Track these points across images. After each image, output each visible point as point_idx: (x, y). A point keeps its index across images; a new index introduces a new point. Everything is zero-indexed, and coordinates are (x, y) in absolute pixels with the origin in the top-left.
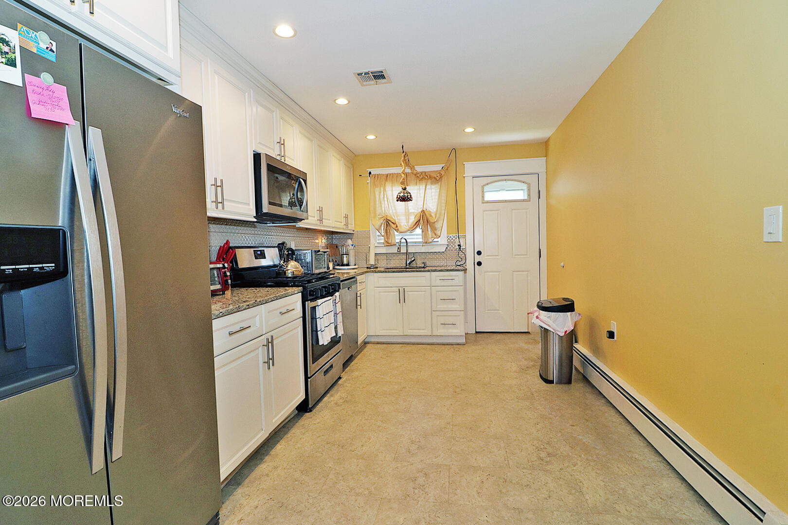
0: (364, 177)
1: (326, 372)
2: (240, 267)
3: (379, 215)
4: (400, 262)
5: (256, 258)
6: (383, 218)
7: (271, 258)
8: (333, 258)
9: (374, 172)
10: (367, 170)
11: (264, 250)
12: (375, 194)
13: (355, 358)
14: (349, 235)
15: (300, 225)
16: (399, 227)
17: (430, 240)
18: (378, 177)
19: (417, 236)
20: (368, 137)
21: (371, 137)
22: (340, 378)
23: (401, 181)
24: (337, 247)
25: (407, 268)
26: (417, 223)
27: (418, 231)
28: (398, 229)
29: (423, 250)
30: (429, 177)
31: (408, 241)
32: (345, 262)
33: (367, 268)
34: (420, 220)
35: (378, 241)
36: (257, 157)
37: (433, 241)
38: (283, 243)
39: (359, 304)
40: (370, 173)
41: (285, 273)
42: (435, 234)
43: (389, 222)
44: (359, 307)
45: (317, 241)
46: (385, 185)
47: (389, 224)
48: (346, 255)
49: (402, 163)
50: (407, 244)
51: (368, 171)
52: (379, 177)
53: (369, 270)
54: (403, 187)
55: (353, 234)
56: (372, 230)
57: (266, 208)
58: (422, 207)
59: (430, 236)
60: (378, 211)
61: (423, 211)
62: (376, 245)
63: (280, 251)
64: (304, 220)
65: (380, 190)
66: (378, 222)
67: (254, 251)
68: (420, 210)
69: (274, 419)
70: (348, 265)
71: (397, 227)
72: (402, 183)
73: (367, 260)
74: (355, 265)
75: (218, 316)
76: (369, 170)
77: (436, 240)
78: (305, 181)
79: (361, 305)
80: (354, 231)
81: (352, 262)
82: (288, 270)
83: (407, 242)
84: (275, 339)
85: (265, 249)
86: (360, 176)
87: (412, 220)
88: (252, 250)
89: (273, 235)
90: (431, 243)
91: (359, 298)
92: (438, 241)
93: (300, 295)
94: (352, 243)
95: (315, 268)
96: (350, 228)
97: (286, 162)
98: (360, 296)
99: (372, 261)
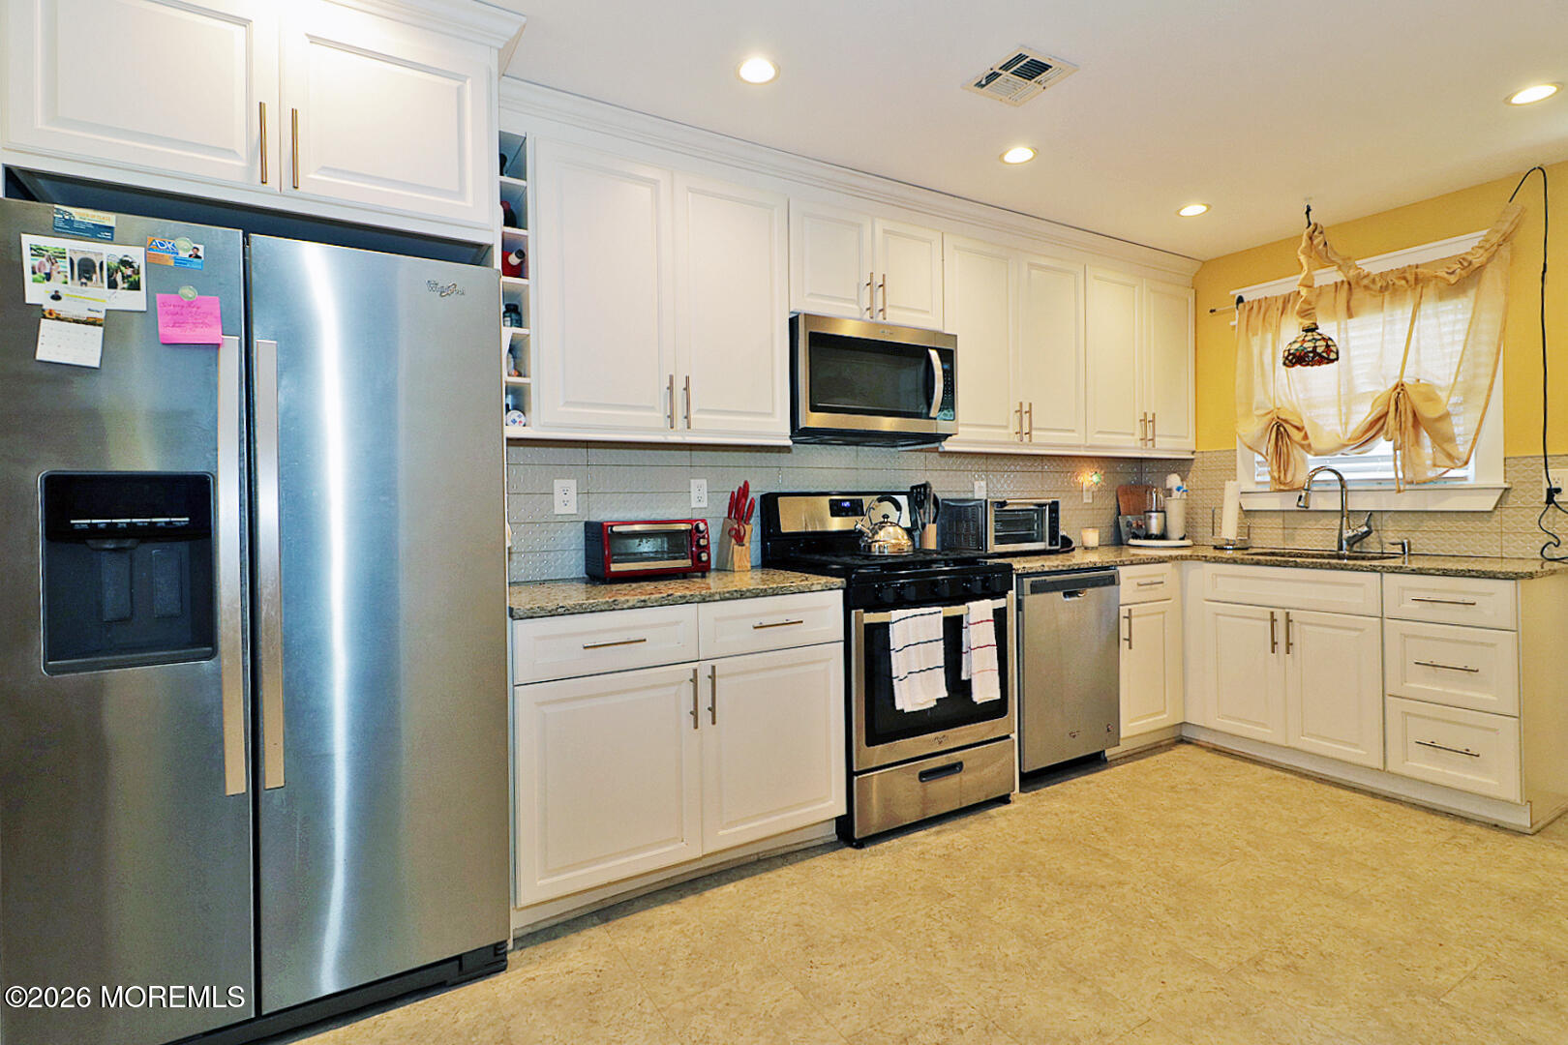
0: (1224, 312)
1: (926, 775)
2: (783, 531)
3: (1257, 408)
4: (1320, 537)
5: (830, 515)
6: (1269, 416)
8: (1127, 518)
9: (1251, 294)
10: (1232, 293)
11: (861, 500)
12: (1250, 354)
13: (1111, 767)
14: (1180, 465)
15: (947, 446)
16: (1311, 440)
17: (1431, 474)
18: (1260, 308)
19: (1380, 460)
20: (1183, 213)
21: (1193, 210)
22: (1004, 800)
23: (1297, 307)
24: (1145, 492)
25: (1340, 557)
26: (1376, 427)
27: (1383, 447)
28: (1309, 445)
29: (1406, 503)
30: (1412, 282)
31: (1346, 476)
32: (1155, 530)
33: (1215, 548)
34: (1387, 413)
35: (1252, 478)
36: (793, 323)
37: (1440, 478)
38: (925, 486)
39: (1124, 634)
40: (1240, 300)
41: (870, 547)
42: (1450, 456)
43: (1286, 425)
44: (1124, 645)
45: (1079, 479)
46: (1278, 327)
47: (1282, 433)
48: (1157, 511)
49: (1302, 258)
50: (1343, 487)
51: (1234, 296)
52: (1263, 304)
53: (1218, 553)
54: (1307, 323)
55: (1192, 459)
56: (1241, 451)
57: (806, 420)
58: (1398, 372)
59: (1429, 462)
60: (1259, 396)
61: (1400, 387)
62: (1245, 488)
64: (951, 435)
65: (1265, 340)
66: (1253, 427)
67: (831, 500)
68: (1392, 384)
69: (723, 829)
70: (1163, 536)
71: (1306, 437)
72: (1304, 313)
73: (1214, 528)
74: (1182, 539)
75: (553, 613)
76: (1237, 293)
77: (1452, 473)
79: (1129, 640)
80: (1193, 452)
81: (1176, 526)
82: (876, 541)
83: (1341, 479)
84: (722, 676)
86: (1212, 311)
87: (1363, 414)
88: (837, 498)
90: (1431, 481)
91: (1124, 624)
92: (1465, 478)
93: (841, 591)
94: (1179, 484)
95: (999, 540)
96: (1164, 448)
97: (889, 320)
98: (1129, 618)
99: (1229, 530)
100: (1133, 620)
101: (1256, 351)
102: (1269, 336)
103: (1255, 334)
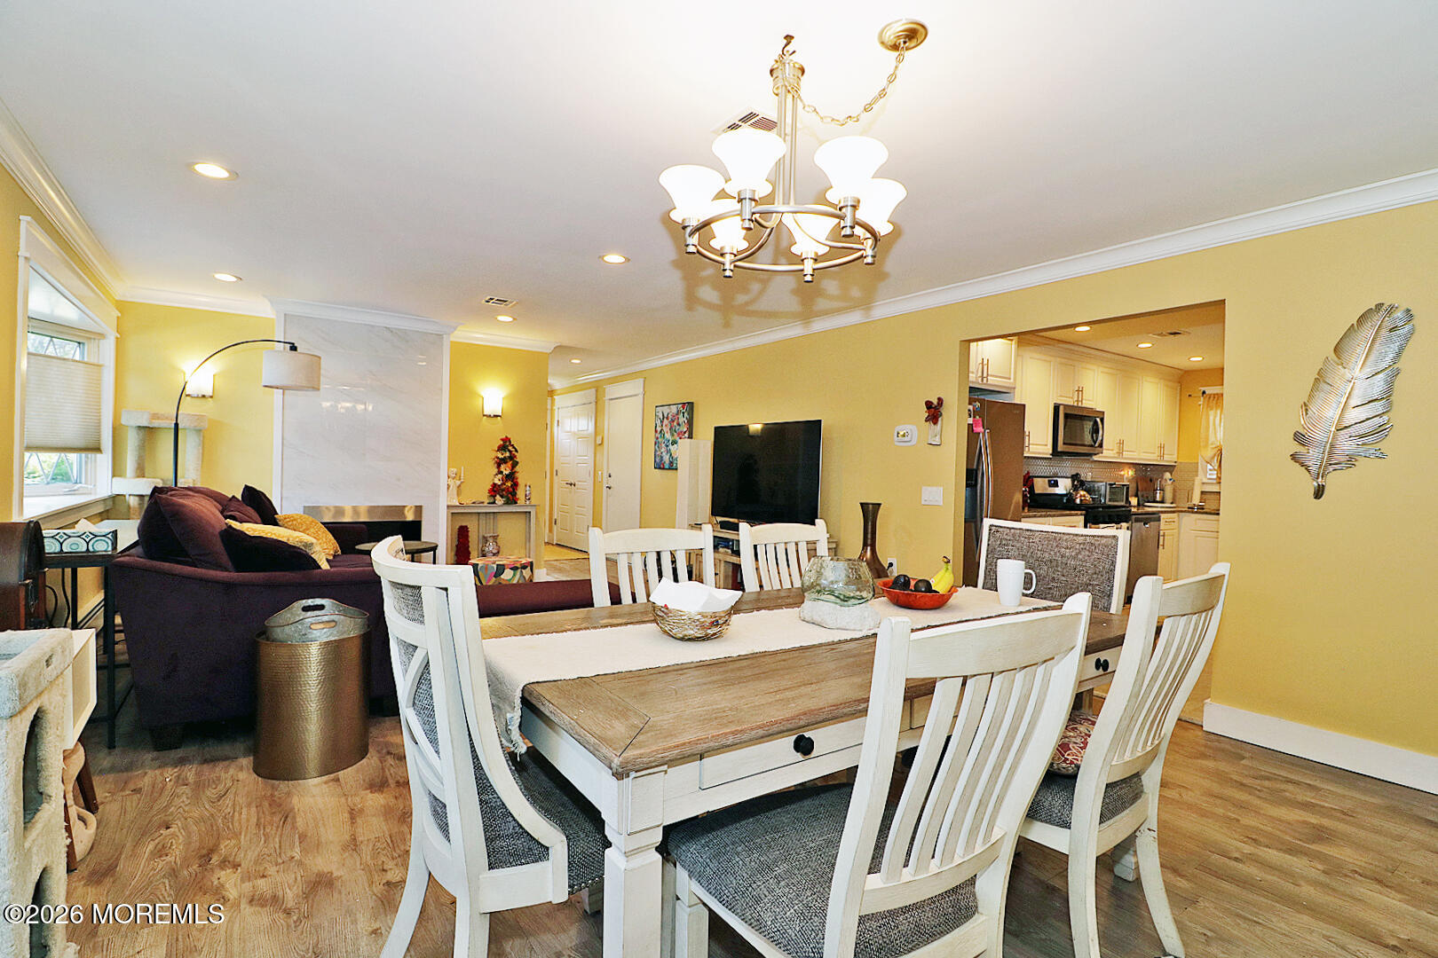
0: (1195, 397)
2: (1037, 492)
3: (1211, 444)
5: (1050, 486)
6: (1218, 448)
7: (1064, 487)
8: (1144, 493)
9: (1209, 390)
10: (1199, 389)
11: (1057, 480)
12: (1208, 418)
14: (1170, 468)
15: (1095, 459)
18: (1214, 398)
21: (1196, 359)
24: (1151, 481)
32: (1158, 499)
33: (1189, 507)
35: (1208, 476)
36: (1056, 408)
38: (1077, 475)
39: (1161, 543)
40: (1204, 392)
41: (1074, 500)
44: (1161, 547)
45: (1122, 473)
48: (1161, 490)
51: (1201, 390)
53: (1190, 510)
55: (1175, 466)
56: (1203, 464)
57: (1061, 448)
60: (1212, 439)
62: (1205, 480)
63: (1073, 482)
64: (1099, 454)
65: (1216, 413)
66: (1210, 453)
67: (1049, 480)
70: (1162, 502)
73: (1189, 499)
74: (1172, 503)
76: (1203, 389)
78: (1102, 420)
79: (1163, 546)
80: (1175, 463)
81: (1169, 496)
82: (1077, 498)
85: (1059, 479)
86: (1190, 396)
88: (1047, 479)
89: (1069, 467)
91: (1161, 538)
93: (1083, 517)
94: (1170, 477)
95: (1110, 500)
96: (1168, 460)
97: (1084, 405)
98: (1164, 536)
99: (1196, 500)
100: (1166, 538)
101: (1211, 418)
102: (1219, 412)
103: (1212, 409)
